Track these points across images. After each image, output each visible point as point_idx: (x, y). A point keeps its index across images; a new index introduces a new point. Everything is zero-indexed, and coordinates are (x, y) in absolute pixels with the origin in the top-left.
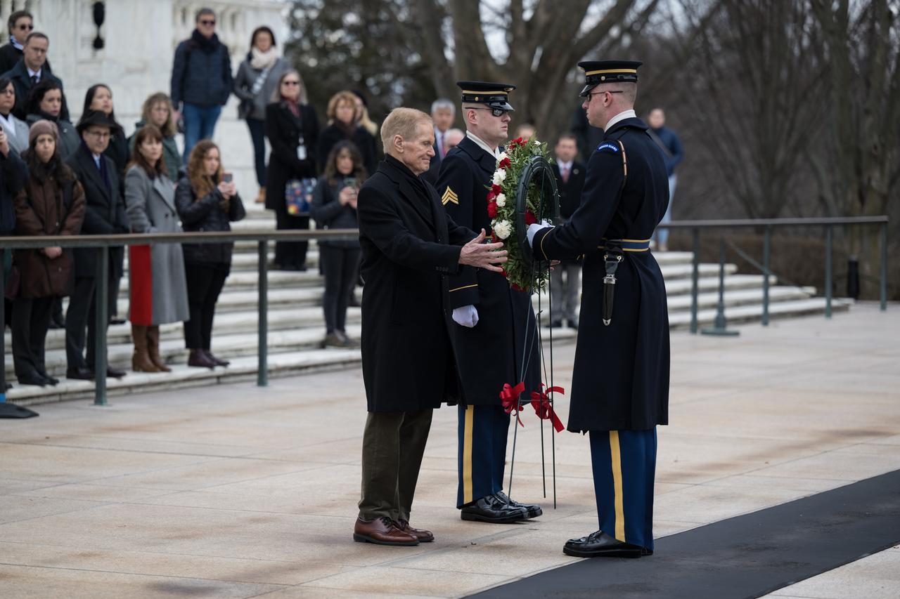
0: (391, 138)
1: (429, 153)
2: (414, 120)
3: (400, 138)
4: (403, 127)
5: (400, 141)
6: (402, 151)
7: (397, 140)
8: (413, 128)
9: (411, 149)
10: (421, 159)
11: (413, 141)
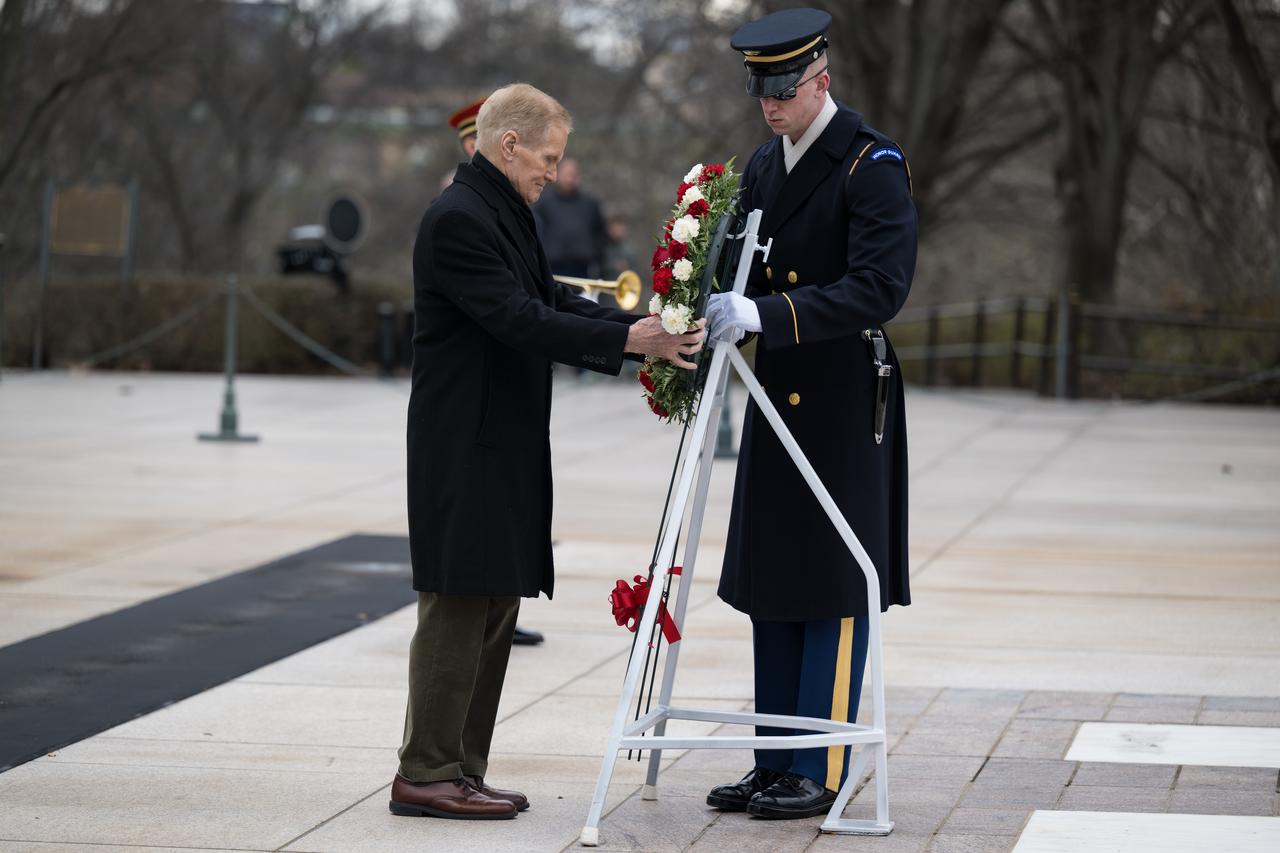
0: (499, 132)
1: (548, 175)
2: (546, 117)
3: (514, 138)
4: (526, 122)
5: (513, 141)
6: (510, 159)
7: (508, 139)
8: (541, 129)
9: (527, 163)
10: (534, 182)
11: (533, 150)
